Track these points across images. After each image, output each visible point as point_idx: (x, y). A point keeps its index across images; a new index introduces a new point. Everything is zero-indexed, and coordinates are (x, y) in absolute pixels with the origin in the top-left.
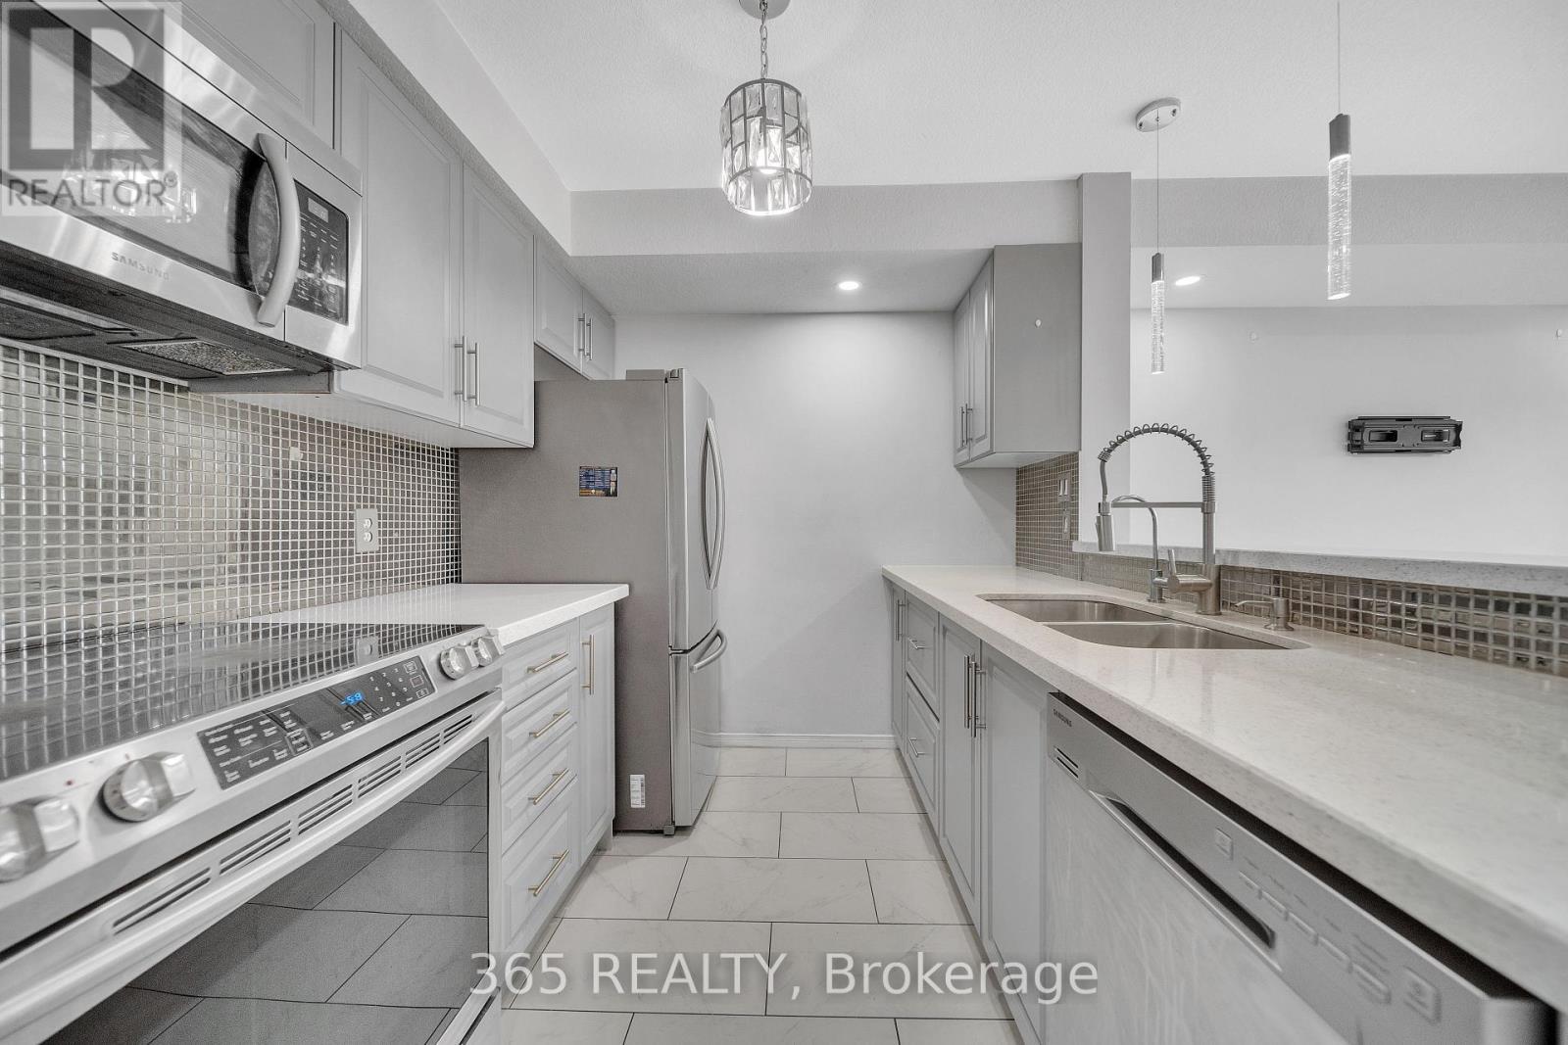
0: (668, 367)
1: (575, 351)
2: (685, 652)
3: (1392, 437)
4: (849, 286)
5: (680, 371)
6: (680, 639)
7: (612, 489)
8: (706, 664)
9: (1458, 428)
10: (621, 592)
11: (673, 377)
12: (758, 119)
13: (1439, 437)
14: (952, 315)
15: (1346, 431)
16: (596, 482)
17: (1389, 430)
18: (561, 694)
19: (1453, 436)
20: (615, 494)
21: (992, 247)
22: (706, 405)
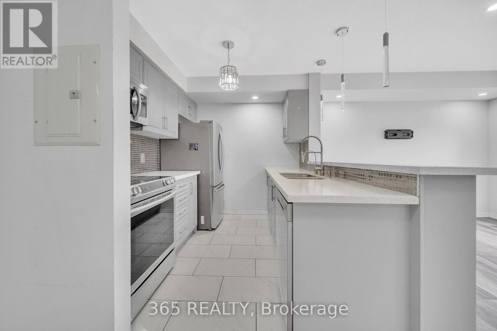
0: (209, 119)
1: (188, 114)
2: (214, 187)
3: (395, 135)
4: (255, 98)
5: (212, 121)
6: (213, 184)
7: (197, 148)
8: (220, 190)
9: (412, 132)
10: (199, 172)
11: (211, 122)
12: (227, 74)
13: (408, 134)
14: (282, 103)
15: (384, 133)
16: (193, 147)
17: (395, 133)
18: (185, 194)
19: (411, 135)
20: (197, 150)
21: (288, 90)
22: (220, 128)
